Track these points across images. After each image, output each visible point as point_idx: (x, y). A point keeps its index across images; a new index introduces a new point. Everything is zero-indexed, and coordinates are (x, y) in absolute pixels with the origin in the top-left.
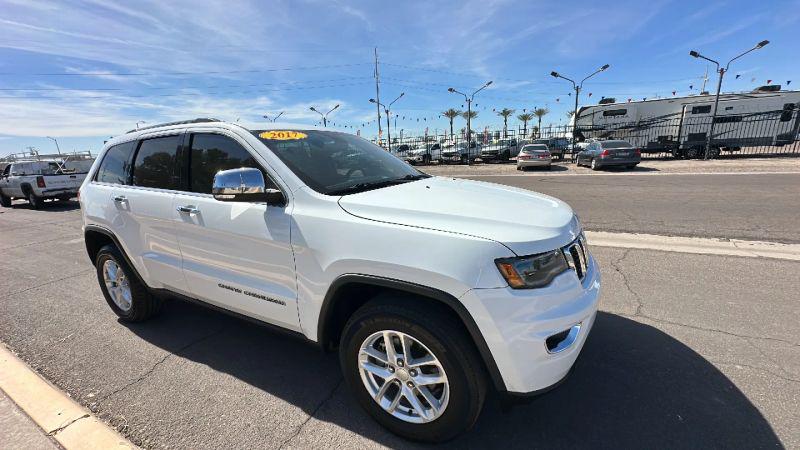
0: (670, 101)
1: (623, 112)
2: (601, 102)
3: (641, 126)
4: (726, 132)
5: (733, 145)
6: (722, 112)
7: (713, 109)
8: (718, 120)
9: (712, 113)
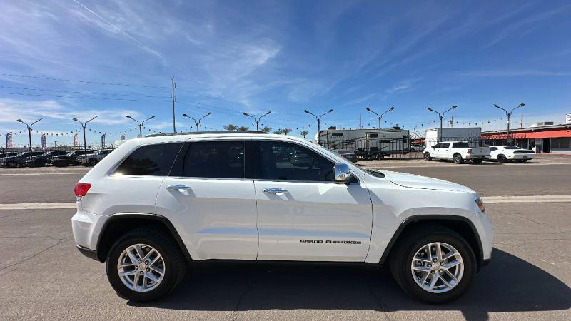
0: (361, 130)
1: (342, 135)
2: (330, 128)
3: (350, 142)
4: (386, 147)
5: (388, 153)
6: (382, 138)
7: (379, 135)
8: (381, 141)
9: (379, 137)
